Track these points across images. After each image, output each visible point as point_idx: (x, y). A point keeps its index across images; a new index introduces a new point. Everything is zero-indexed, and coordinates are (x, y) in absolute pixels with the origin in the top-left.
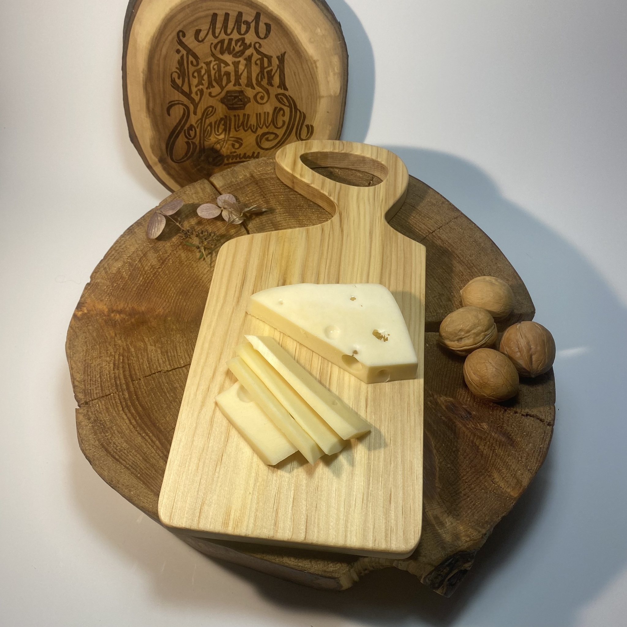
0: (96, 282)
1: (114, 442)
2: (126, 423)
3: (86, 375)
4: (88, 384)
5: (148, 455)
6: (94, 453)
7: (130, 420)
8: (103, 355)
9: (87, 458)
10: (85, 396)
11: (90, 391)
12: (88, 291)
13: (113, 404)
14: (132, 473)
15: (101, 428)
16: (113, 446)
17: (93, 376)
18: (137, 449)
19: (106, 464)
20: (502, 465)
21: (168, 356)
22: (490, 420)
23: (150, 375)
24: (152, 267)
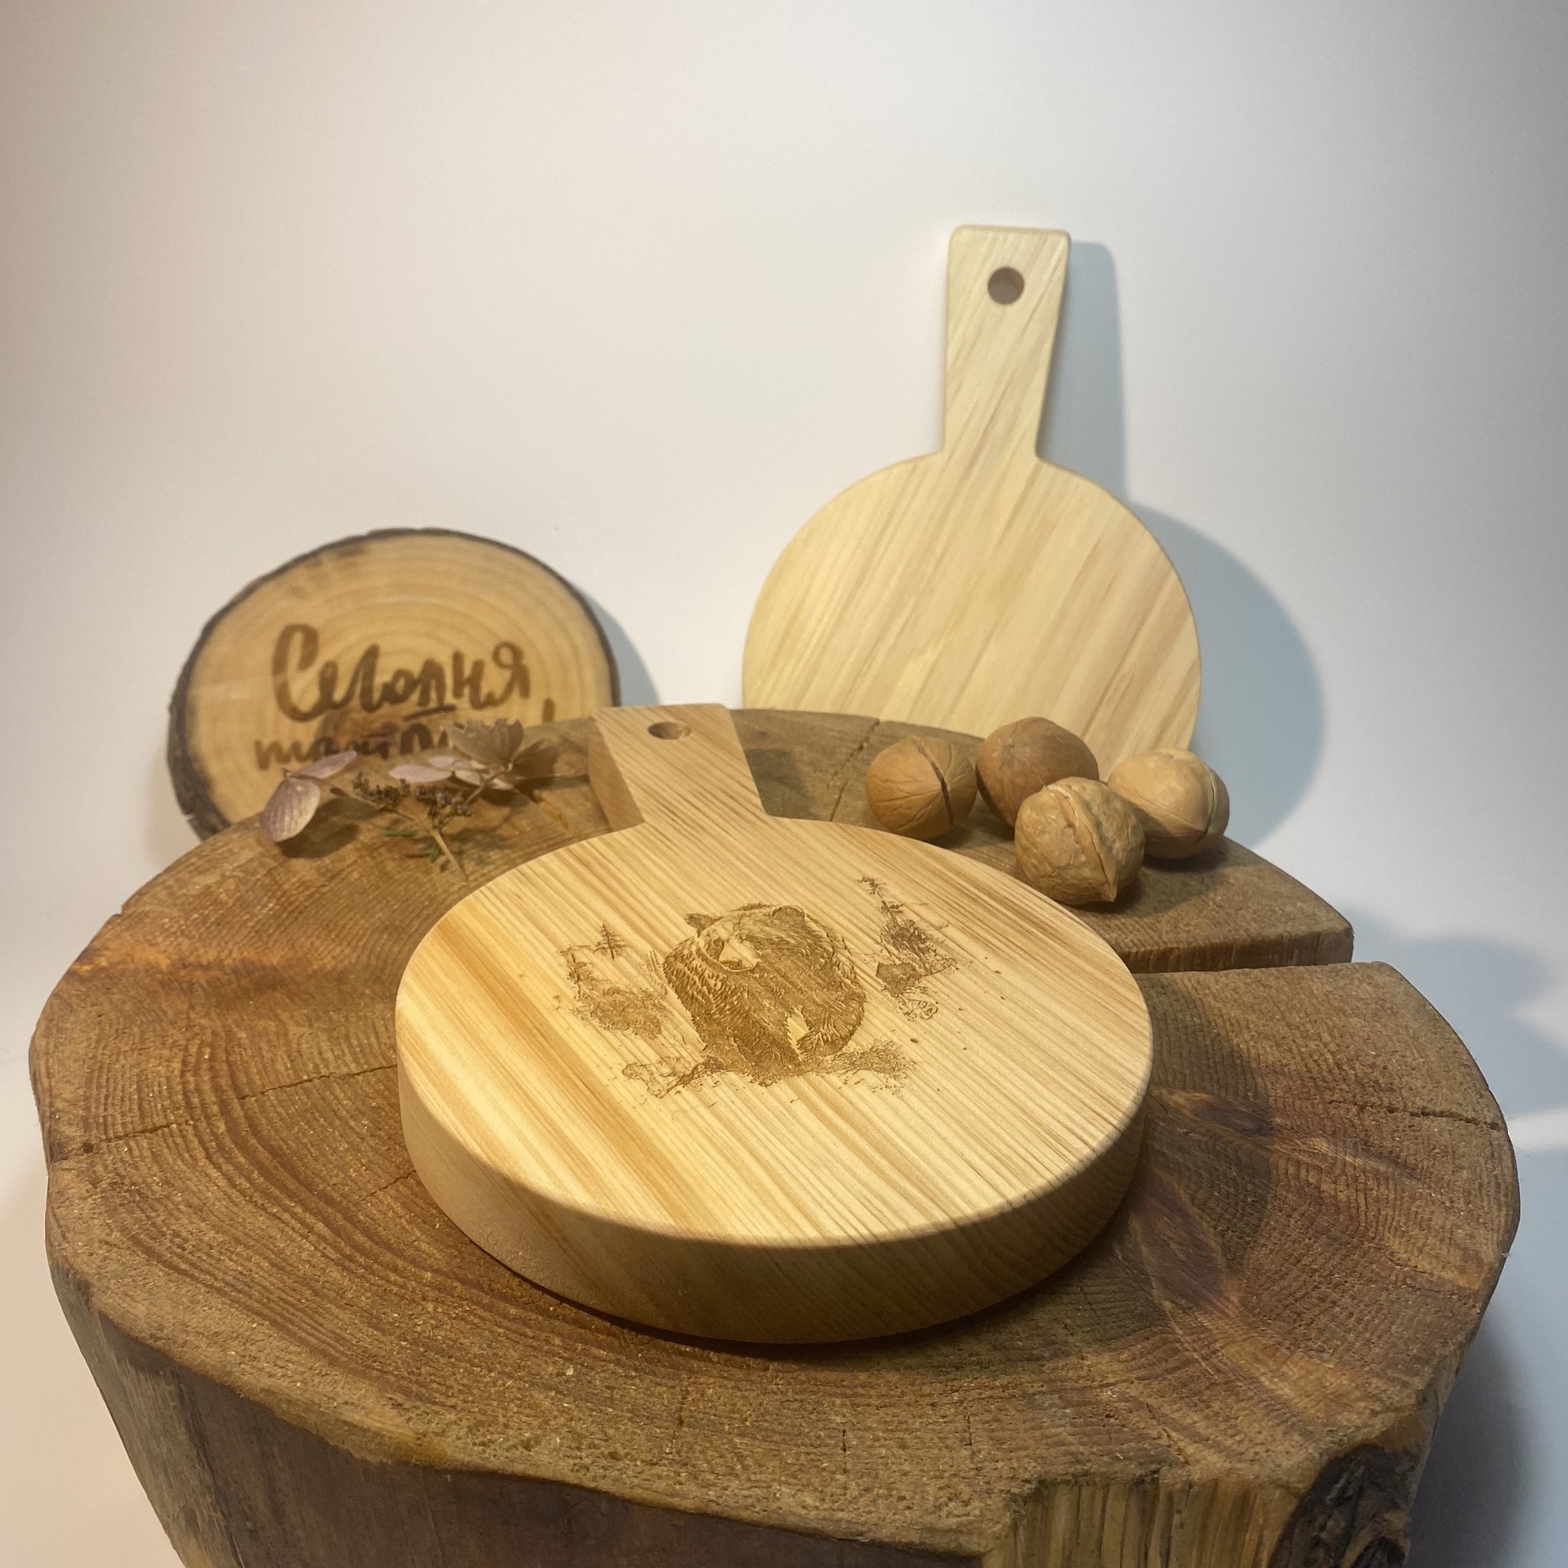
0: (138, 912)
1: (174, 1230)
2: (217, 1186)
3: (94, 1086)
4: (98, 1105)
5: (288, 1255)
7: (229, 1179)
8: (150, 1045)
10: (87, 1131)
11: (105, 1120)
12: (114, 928)
13: (176, 1145)
14: (234, 1301)
15: (135, 1201)
16: (171, 1241)
17: (115, 1089)
18: (253, 1243)
19: (145, 1285)
20: (1403, 1219)
21: (350, 1046)
22: (1329, 1131)
23: (296, 1085)
24: (304, 884)
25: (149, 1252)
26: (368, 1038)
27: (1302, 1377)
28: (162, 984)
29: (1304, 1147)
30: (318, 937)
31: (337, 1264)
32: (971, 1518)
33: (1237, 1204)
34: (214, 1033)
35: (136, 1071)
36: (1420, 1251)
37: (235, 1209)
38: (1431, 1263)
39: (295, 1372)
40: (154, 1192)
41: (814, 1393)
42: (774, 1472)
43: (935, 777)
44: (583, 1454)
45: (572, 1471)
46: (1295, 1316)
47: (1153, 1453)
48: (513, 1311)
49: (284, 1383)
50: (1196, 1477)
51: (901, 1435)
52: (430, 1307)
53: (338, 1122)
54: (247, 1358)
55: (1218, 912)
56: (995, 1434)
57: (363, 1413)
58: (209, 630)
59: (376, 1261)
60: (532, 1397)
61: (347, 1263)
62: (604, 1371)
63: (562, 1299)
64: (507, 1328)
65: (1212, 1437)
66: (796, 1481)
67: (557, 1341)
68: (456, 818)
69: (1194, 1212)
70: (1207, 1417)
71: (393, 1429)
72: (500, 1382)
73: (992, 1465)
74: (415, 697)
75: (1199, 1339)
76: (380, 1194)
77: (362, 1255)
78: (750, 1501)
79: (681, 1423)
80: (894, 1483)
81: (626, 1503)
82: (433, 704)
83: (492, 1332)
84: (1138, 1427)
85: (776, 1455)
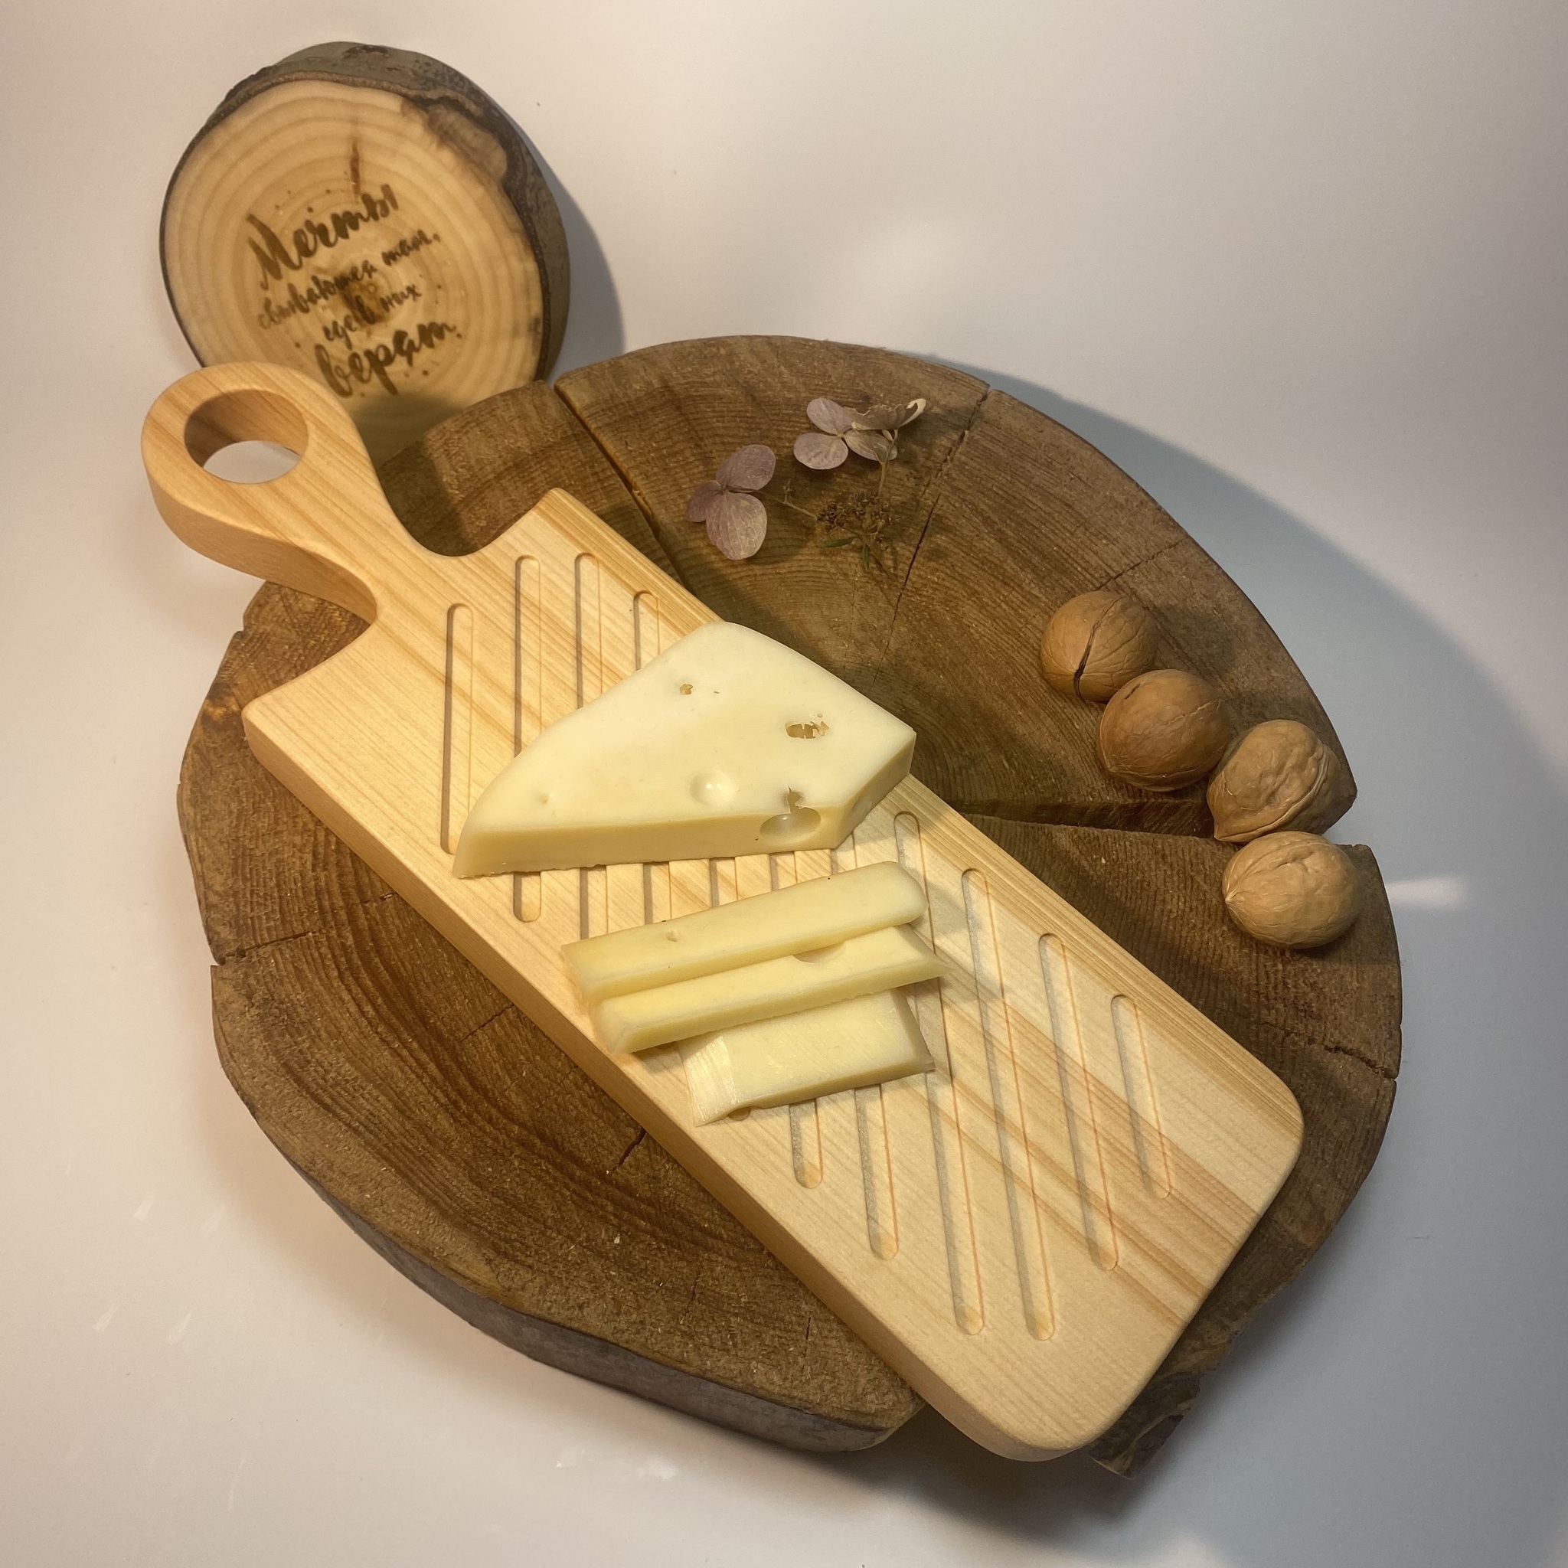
0: (261, 631)
1: (317, 1060)
2: (350, 1013)
3: (240, 878)
4: (246, 902)
5: (408, 1098)
6: (263, 1087)
7: (359, 1005)
8: (285, 827)
9: (246, 1098)
10: (238, 934)
11: (253, 922)
12: (239, 654)
13: (313, 959)
14: (368, 1143)
15: (283, 1020)
16: (316, 1071)
17: (258, 882)
18: (380, 1081)
19: (298, 1118)
25: (298, 1080)
31: (447, 1110)
36: (1281, 1201)
37: (365, 1042)
38: (1284, 1215)
39: (415, 1221)
40: (298, 1014)
42: (754, 1351)
45: (611, 1333)
48: (578, 1173)
49: (406, 1229)
54: (379, 1202)
57: (465, 1264)
59: (476, 1109)
60: (588, 1262)
61: (453, 1110)
62: (642, 1242)
64: (574, 1192)
66: (769, 1361)
67: (610, 1208)
72: (565, 1246)
76: (479, 1033)
78: (735, 1372)
79: (694, 1298)
83: (562, 1194)
85: (758, 1335)
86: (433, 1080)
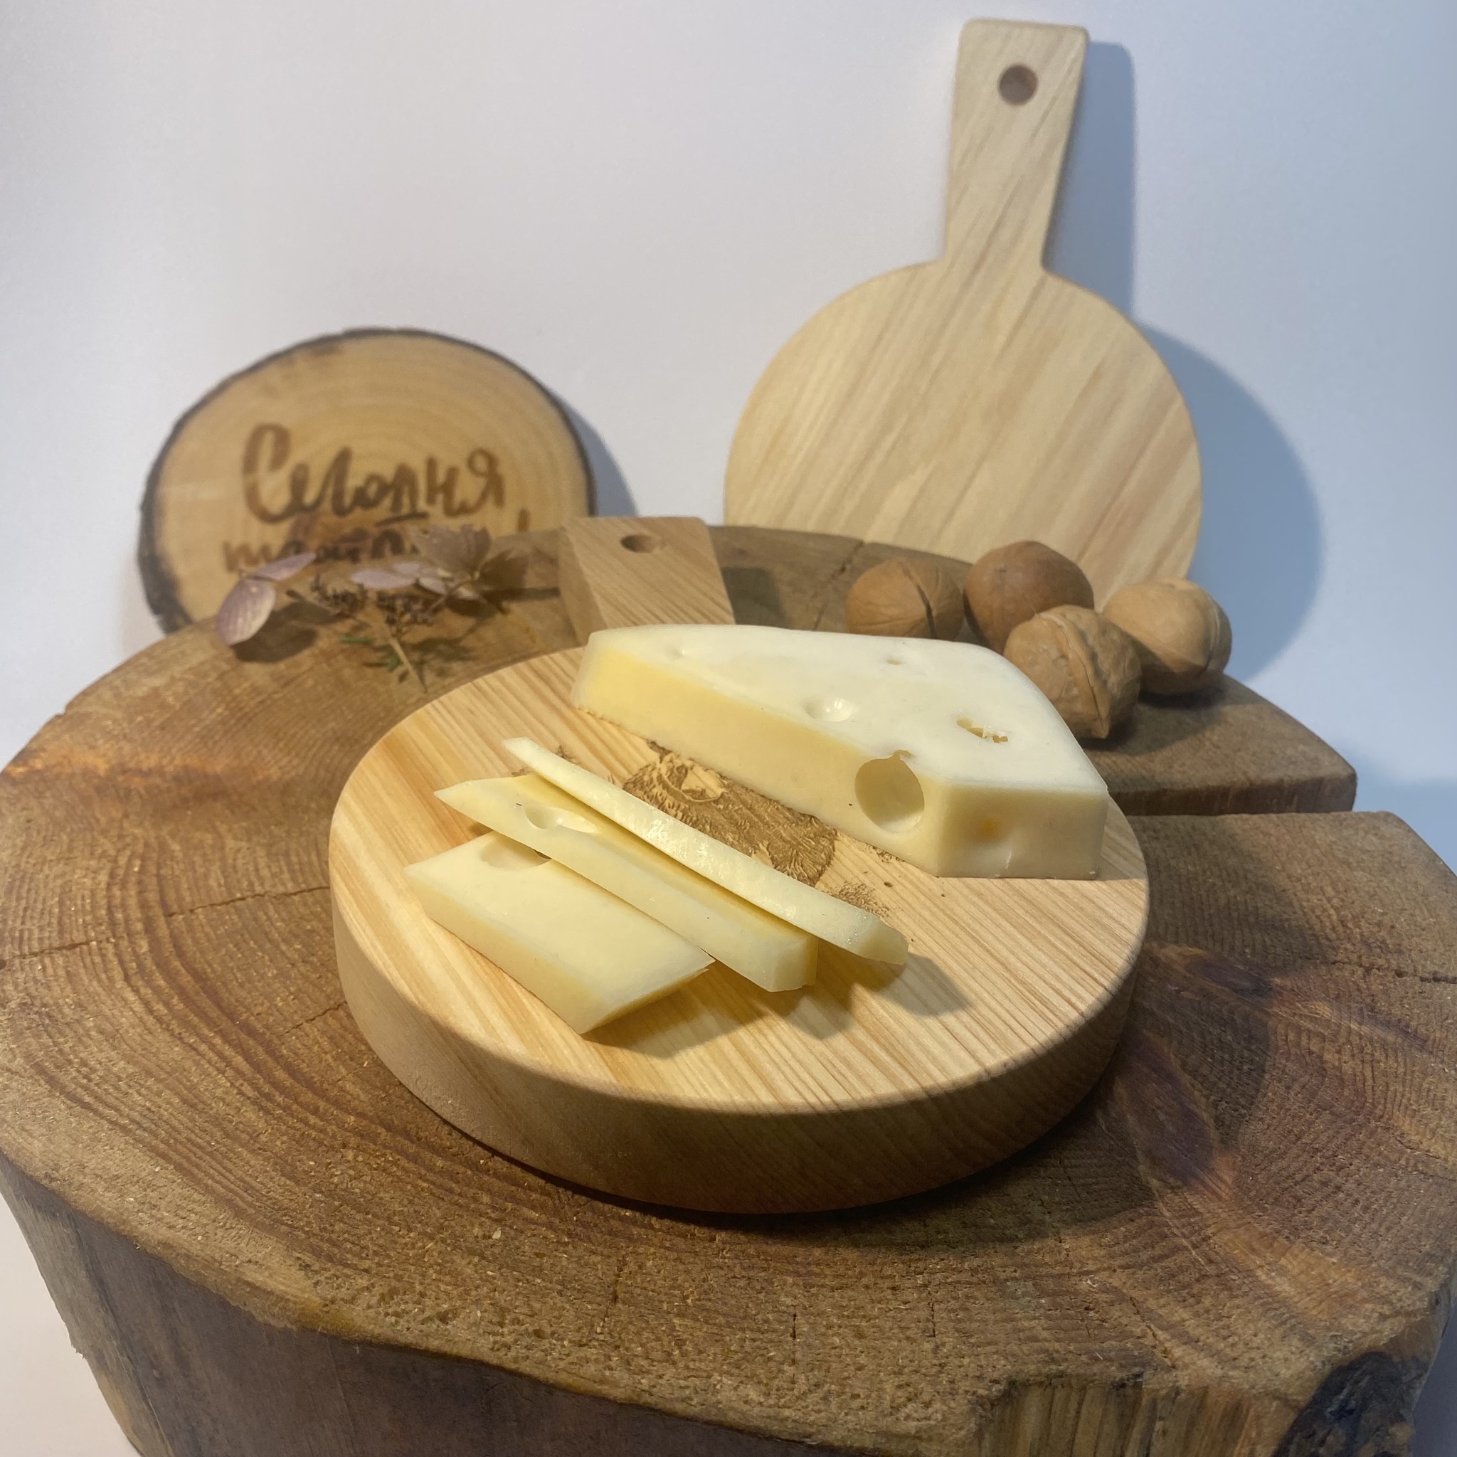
0: (82, 712)
2: (133, 1011)
4: (15, 918)
5: (201, 1092)
7: (146, 1004)
8: (78, 854)
11: (21, 936)
12: (55, 728)
14: (139, 1141)
15: (43, 1024)
16: (77, 1071)
17: (35, 900)
18: (165, 1076)
19: (44, 1118)
20: (1414, 1097)
21: (289, 863)
22: (1333, 993)
23: (227, 903)
24: (255, 690)
25: (52, 1081)
26: (309, 855)
27: (1302, 1272)
28: (99, 790)
29: (1306, 1012)
30: (266, 746)
31: (254, 1102)
32: (932, 1422)
33: (1231, 1072)
34: (147, 845)
35: (59, 882)
36: (1434, 1133)
37: (149, 1038)
38: (1445, 1147)
39: (197, 1223)
40: (64, 1015)
41: (765, 1270)
42: (714, 1360)
43: (920, 601)
44: (506, 1330)
45: (492, 1349)
46: (1294, 1202)
47: (1136, 1353)
48: (440, 1163)
49: (183, 1235)
50: (1183, 1383)
51: (856, 1322)
52: (350, 1155)
53: (268, 945)
54: (147, 1205)
55: (1215, 753)
56: (960, 1326)
57: (267, 1273)
58: (180, 426)
59: (296, 1101)
60: (453, 1262)
61: (264, 1103)
62: (534, 1235)
63: (494, 1152)
64: (433, 1183)
65: (1202, 1338)
66: (737, 1371)
67: (486, 1199)
68: (416, 627)
69: (1185, 1079)
70: (1197, 1315)
71: (299, 1294)
72: (420, 1244)
73: (957, 1362)
74: (387, 502)
75: (1190, 1224)
76: (306, 1026)
77: (281, 1094)
78: (687, 1392)
79: (615, 1299)
80: (848, 1378)
81: (552, 1388)
82: (405, 510)
83: (415, 1186)
84: (1120, 1324)
85: (717, 1339)
86: (240, 1073)
